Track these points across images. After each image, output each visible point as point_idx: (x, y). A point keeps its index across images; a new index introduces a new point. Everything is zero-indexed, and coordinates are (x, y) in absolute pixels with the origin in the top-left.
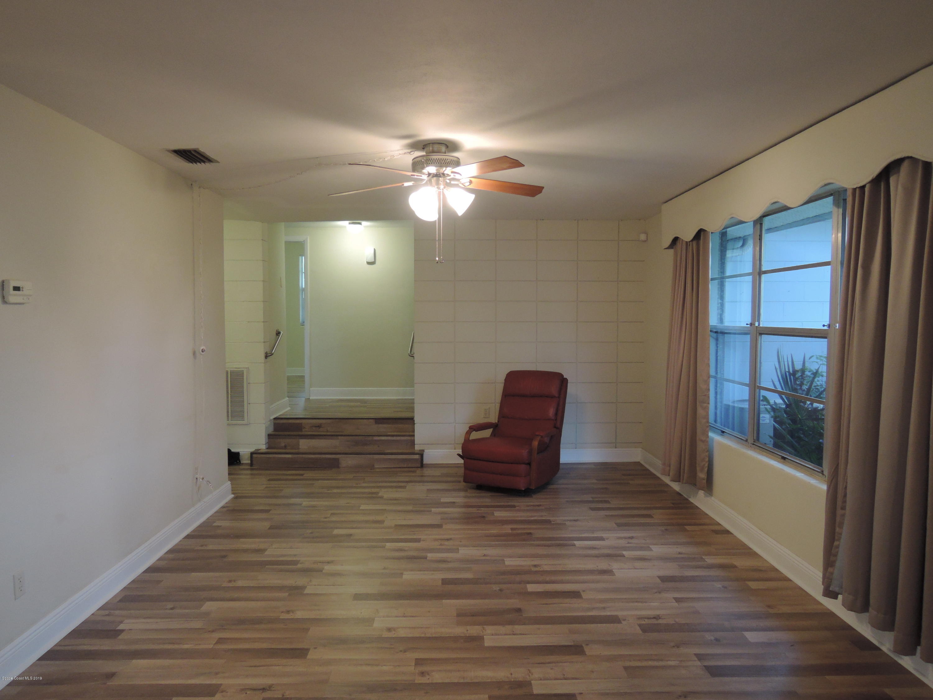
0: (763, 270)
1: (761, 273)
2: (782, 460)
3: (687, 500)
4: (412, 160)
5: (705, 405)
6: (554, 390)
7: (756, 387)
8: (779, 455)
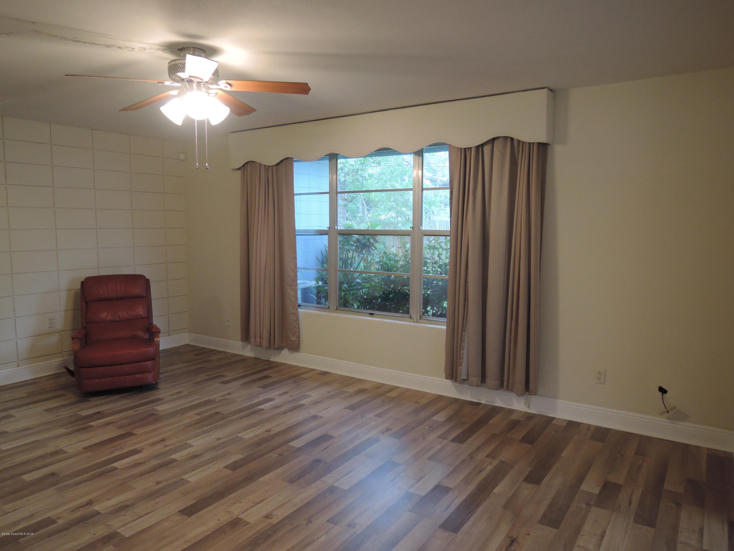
0: (339, 191)
1: (337, 193)
2: (372, 316)
3: (268, 361)
4: (169, 63)
5: (294, 287)
6: (138, 290)
7: (337, 271)
8: (367, 313)
